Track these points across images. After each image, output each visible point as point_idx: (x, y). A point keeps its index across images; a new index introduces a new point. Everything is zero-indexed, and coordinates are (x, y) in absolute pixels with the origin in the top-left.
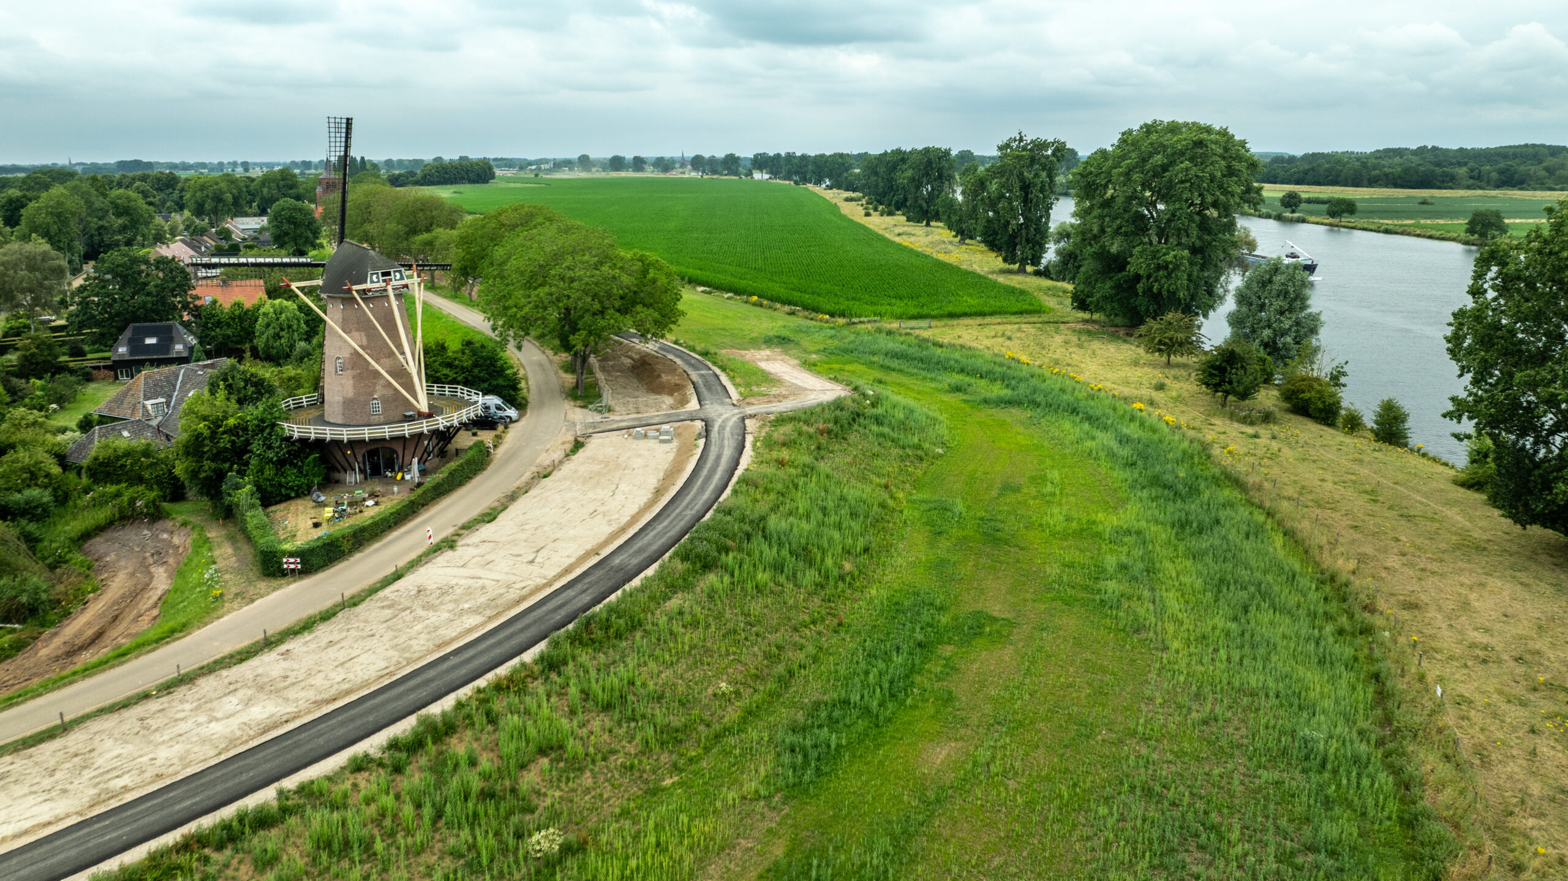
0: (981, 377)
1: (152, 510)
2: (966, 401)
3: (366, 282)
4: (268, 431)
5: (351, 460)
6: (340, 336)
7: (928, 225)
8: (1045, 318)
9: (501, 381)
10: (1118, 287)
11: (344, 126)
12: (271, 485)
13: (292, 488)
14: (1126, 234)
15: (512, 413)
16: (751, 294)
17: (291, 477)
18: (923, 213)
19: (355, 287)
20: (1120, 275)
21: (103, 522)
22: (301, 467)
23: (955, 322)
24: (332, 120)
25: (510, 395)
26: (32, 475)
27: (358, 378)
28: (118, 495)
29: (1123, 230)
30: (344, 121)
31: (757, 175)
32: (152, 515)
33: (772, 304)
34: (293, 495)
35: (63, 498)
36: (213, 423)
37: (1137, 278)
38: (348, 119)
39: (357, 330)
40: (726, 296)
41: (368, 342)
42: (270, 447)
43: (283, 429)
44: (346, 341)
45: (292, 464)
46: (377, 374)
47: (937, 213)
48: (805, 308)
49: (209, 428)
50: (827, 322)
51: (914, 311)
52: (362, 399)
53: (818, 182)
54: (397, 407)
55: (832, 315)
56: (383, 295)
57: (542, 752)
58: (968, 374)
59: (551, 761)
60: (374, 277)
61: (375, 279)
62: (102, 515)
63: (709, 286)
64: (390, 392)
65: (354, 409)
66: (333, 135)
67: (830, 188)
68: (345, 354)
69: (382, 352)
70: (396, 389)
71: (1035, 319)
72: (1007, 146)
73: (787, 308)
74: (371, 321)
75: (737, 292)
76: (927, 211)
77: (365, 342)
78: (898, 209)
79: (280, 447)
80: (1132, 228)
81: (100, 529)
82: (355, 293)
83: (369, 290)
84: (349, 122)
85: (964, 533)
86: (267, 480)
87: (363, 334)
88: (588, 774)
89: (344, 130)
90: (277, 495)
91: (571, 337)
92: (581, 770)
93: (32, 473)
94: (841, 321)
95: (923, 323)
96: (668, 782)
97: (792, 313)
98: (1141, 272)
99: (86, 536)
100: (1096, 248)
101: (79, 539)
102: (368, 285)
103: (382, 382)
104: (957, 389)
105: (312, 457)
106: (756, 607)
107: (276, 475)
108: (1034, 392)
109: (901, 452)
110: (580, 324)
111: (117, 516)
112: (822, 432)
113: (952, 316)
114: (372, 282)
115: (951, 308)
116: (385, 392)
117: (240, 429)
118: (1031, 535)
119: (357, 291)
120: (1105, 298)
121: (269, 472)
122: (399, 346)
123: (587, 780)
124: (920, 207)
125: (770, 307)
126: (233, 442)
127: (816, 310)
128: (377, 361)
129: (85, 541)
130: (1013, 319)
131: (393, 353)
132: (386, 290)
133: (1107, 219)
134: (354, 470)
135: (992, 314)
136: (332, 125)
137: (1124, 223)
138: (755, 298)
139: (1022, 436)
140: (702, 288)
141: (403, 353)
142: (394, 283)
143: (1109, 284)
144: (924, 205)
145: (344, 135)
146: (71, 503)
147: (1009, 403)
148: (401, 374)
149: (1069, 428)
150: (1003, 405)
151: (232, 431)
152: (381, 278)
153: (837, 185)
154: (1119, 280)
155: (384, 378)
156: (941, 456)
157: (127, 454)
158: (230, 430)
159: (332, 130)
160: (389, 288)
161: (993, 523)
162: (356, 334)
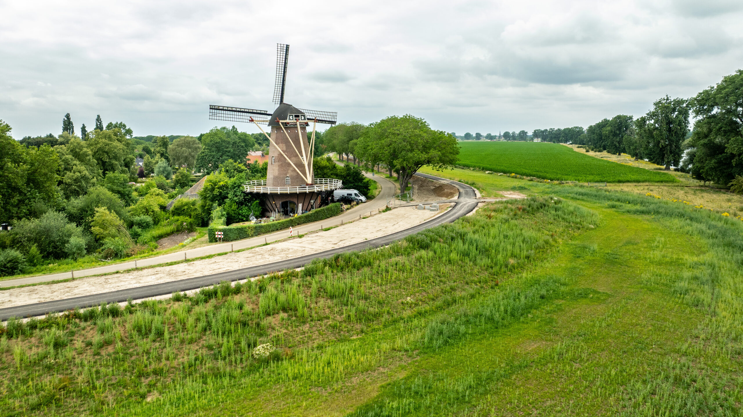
0: (629, 203)
1: (189, 227)
2: (616, 211)
3: (286, 119)
4: (237, 188)
5: (274, 206)
6: (274, 146)
7: (619, 154)
8: (676, 184)
9: (360, 184)
10: (720, 162)
11: (285, 48)
12: (234, 213)
13: (244, 216)
14: (725, 132)
15: (363, 198)
16: (511, 173)
17: (244, 210)
18: (617, 150)
19: (281, 121)
20: (720, 156)
21: (169, 232)
22: (250, 206)
23: (621, 184)
24: (279, 45)
25: (364, 191)
26: (147, 211)
27: (281, 166)
28: (178, 220)
29: (723, 129)
30: (285, 46)
31: (536, 140)
32: (189, 229)
33: (521, 176)
34: (244, 219)
35: (156, 222)
36: (214, 184)
37: (733, 156)
38: (287, 45)
39: (282, 143)
40: (499, 174)
41: (286, 148)
42: (236, 196)
43: (243, 188)
44: (276, 148)
45: (246, 205)
46: (289, 164)
47: (624, 149)
48: (539, 177)
49: (212, 186)
50: (549, 183)
51: (599, 179)
52: (282, 176)
53: (566, 141)
54: (297, 181)
55: (552, 180)
56: (295, 126)
57: (284, 310)
58: (622, 202)
59: (289, 316)
60: (291, 117)
61: (291, 118)
62: (169, 229)
63: (491, 171)
64: (295, 174)
65: (278, 181)
66: (279, 52)
67: (571, 144)
68: (276, 155)
69: (292, 154)
70: (298, 173)
71: (670, 184)
72: (660, 102)
73: (529, 178)
74: (288, 139)
75: (505, 172)
76: (619, 148)
77: (285, 149)
78: (605, 149)
79: (241, 196)
80: (729, 128)
81: (168, 235)
82: (280, 123)
83: (288, 123)
84: (287, 47)
85: (594, 258)
86: (233, 210)
87: (284, 145)
88: (308, 325)
89: (285, 50)
90: (237, 219)
91: (394, 161)
92: (304, 323)
93: (147, 210)
94: (556, 182)
95: (602, 184)
96: (354, 337)
97: (532, 180)
98: (734, 152)
99: (161, 237)
100: (706, 141)
101: (157, 237)
102: (288, 121)
103: (291, 169)
104: (613, 207)
105: (255, 202)
106: (444, 269)
107: (238, 208)
108: (659, 207)
109: (567, 224)
110: (400, 156)
111: (176, 229)
112: (519, 209)
113: (620, 182)
114: (290, 119)
115: (620, 179)
116: (292, 174)
117: (225, 187)
118: (637, 262)
119: (282, 123)
120: (711, 169)
121: (234, 207)
122: (301, 153)
123: (306, 328)
124: (615, 145)
125: (520, 178)
126: (221, 193)
127: (544, 178)
128: (290, 158)
129: (160, 239)
130: (656, 184)
131: (298, 155)
132: (296, 124)
133: (713, 124)
134: (275, 211)
135: (643, 182)
136: (279, 47)
137: (724, 126)
138: (513, 174)
139: (646, 225)
140: (488, 172)
141: (302, 156)
142: (300, 121)
143: (713, 161)
144: (617, 144)
145: (285, 53)
146: (159, 224)
147: (643, 212)
148: (301, 166)
149: (677, 222)
150: (638, 213)
151: (220, 188)
152: (294, 118)
153: (575, 143)
154: (720, 158)
155: (293, 167)
156: (592, 229)
157: (186, 204)
158: (221, 187)
159: (279, 50)
160: (298, 123)
161: (613, 256)
162: (281, 145)
